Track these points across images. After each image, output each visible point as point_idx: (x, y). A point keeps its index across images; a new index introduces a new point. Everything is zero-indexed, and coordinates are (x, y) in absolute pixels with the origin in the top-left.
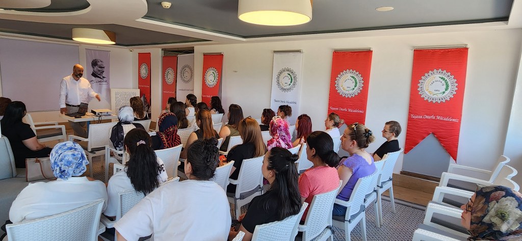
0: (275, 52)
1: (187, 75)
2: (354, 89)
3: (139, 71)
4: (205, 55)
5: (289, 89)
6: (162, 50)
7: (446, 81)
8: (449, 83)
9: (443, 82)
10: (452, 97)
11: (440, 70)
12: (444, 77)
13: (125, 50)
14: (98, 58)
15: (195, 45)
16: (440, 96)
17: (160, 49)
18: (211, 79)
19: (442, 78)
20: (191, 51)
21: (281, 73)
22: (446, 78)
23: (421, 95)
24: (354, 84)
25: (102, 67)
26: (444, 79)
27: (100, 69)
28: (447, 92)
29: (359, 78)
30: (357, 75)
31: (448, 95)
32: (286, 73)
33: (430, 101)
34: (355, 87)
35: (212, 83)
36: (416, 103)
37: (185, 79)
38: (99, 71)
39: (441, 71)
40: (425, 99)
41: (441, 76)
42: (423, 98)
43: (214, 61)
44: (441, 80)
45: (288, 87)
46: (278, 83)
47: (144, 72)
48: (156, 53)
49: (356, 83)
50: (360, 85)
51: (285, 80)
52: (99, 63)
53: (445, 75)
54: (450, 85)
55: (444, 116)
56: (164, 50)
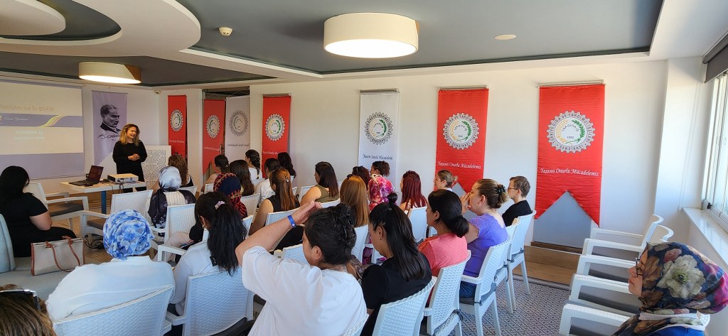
0: (362, 92)
1: (240, 124)
2: (467, 138)
3: (170, 121)
4: (265, 97)
5: (381, 141)
6: (203, 91)
7: (581, 125)
8: (584, 127)
9: (577, 126)
10: (590, 145)
11: (573, 112)
12: (578, 120)
13: (149, 92)
14: (110, 103)
15: (252, 84)
16: (575, 144)
17: (200, 90)
18: (275, 129)
19: (576, 122)
20: (245, 92)
21: (370, 119)
22: (580, 122)
23: (551, 144)
24: (467, 132)
25: (116, 116)
26: (578, 123)
27: (112, 118)
28: (583, 139)
29: (473, 124)
30: (471, 120)
31: (584, 143)
32: (377, 120)
33: (562, 151)
34: (469, 135)
35: (276, 135)
36: (546, 153)
37: (237, 131)
38: (112, 121)
39: (574, 114)
40: (557, 149)
41: (574, 119)
42: (555, 147)
43: (278, 105)
44: (575, 125)
45: (381, 138)
46: (368, 133)
47: (177, 123)
48: (195, 95)
49: (470, 129)
50: (475, 133)
51: (377, 129)
52: (112, 111)
53: (579, 117)
54: (586, 130)
55: (581, 169)
56: (207, 92)
